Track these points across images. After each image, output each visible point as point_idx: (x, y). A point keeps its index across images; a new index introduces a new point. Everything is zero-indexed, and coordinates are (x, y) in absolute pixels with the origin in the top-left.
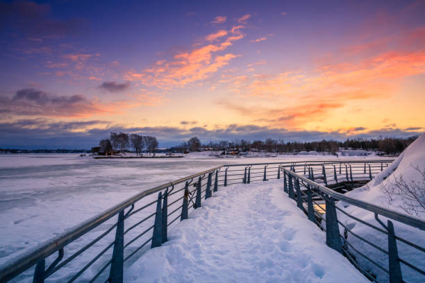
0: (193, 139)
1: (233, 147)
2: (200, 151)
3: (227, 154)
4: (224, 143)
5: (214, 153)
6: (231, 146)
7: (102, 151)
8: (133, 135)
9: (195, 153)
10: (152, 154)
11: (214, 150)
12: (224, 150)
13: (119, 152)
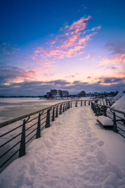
0: (82, 91)
1: (100, 95)
2: (85, 97)
3: (98, 98)
4: (96, 93)
5: (92, 97)
6: (99, 94)
7: (48, 97)
8: (59, 90)
9: (84, 97)
10: (67, 98)
11: (92, 96)
12: (96, 96)
13: (54, 97)
